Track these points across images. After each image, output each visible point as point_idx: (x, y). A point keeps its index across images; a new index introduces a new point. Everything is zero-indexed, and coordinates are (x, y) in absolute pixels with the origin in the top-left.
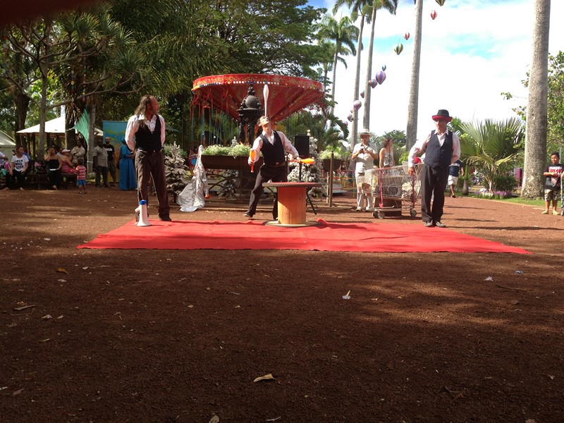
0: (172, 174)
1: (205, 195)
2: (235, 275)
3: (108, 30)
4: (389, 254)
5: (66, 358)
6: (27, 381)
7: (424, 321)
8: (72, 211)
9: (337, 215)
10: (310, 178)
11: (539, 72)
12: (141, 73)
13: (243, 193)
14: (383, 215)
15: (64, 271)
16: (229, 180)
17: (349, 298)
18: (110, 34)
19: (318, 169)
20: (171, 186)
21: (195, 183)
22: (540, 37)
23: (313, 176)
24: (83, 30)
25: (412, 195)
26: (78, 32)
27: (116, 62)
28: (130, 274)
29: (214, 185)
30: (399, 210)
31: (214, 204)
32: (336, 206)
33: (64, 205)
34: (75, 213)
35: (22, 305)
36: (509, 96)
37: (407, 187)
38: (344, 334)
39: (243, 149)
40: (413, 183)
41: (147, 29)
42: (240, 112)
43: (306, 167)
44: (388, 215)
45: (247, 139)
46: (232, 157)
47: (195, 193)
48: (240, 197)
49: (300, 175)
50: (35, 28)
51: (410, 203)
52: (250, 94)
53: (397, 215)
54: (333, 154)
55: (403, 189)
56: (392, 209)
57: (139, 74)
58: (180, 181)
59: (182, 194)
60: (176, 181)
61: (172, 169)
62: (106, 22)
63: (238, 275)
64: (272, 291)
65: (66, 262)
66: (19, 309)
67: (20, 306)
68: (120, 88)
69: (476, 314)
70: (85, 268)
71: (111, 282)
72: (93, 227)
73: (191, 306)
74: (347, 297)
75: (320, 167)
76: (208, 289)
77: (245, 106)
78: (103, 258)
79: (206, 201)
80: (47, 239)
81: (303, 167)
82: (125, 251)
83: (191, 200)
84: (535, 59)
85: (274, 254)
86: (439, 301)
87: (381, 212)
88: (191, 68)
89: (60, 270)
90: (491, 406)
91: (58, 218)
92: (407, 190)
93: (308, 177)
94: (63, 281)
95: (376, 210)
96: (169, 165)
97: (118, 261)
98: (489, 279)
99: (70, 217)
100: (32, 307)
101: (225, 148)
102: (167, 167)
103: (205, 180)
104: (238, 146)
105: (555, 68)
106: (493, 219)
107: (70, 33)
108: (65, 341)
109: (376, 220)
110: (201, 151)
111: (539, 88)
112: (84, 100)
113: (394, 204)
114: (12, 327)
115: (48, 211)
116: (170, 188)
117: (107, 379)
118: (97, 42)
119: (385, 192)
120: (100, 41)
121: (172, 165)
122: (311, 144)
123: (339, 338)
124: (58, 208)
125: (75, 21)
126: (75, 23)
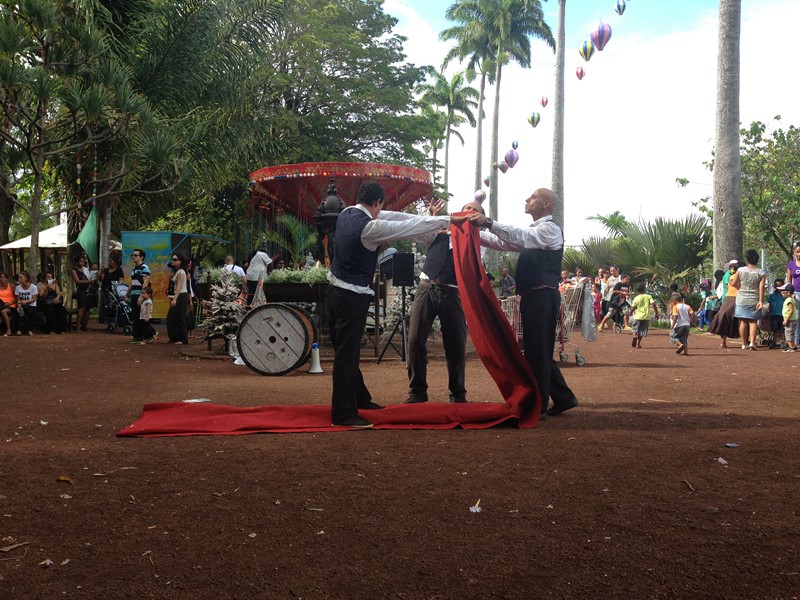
0: (222, 310)
3: (128, 105)
11: (728, 151)
12: (175, 165)
13: (323, 333)
15: (68, 479)
17: (479, 510)
18: (131, 111)
22: (728, 102)
24: (92, 106)
25: (560, 333)
26: (85, 110)
27: (141, 149)
34: (82, 375)
35: (10, 543)
36: (684, 183)
39: (323, 274)
42: (317, 219)
46: (306, 285)
49: (404, 308)
50: (23, 104)
52: (330, 193)
57: (172, 167)
61: (222, 303)
62: (124, 94)
65: (72, 462)
66: (6, 549)
67: (7, 544)
71: (137, 497)
73: (253, 535)
74: (476, 509)
76: (278, 502)
77: (323, 210)
78: (124, 453)
80: (43, 422)
84: (722, 134)
88: (246, 153)
89: (62, 478)
94: (67, 497)
96: (218, 298)
99: (75, 381)
100: (25, 546)
101: (296, 272)
102: (215, 301)
104: (315, 268)
107: (74, 113)
111: (728, 173)
112: (94, 204)
116: (219, 330)
120: (117, 120)
121: (222, 298)
123: (468, 583)
124: (57, 365)
126: (81, 97)
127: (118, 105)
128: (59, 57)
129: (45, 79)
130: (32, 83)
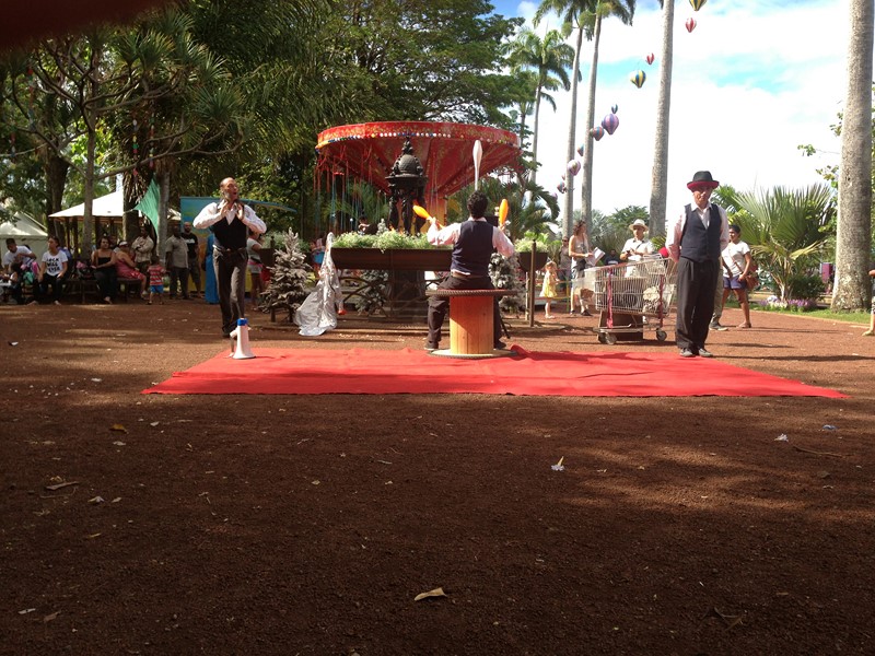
0: (286, 278)
1: (337, 309)
2: (384, 434)
3: (188, 57)
4: (624, 399)
5: (125, 563)
6: (64, 599)
7: (681, 505)
8: (133, 336)
9: (542, 340)
10: (500, 282)
11: (858, 111)
12: (238, 123)
13: (396, 305)
14: (614, 338)
15: (122, 428)
16: (374, 286)
17: (561, 468)
18: (190, 63)
19: (512, 267)
20: (285, 296)
21: (322, 291)
22: (859, 57)
23: (504, 279)
24: (150, 57)
25: (659, 307)
26: (142, 61)
27: (202, 106)
28: (223, 432)
29: (351, 294)
30: (639, 330)
31: (352, 324)
32: (539, 324)
33: (121, 327)
34: (139, 340)
35: (59, 482)
36: (811, 151)
37: (651, 294)
38: (554, 525)
39: (396, 238)
40: (661, 287)
41: (247, 55)
44: (621, 338)
45: (401, 223)
46: (378, 250)
47: (321, 306)
48: (392, 313)
50: (76, 56)
51: (654, 321)
52: (406, 152)
53: (637, 339)
54: (535, 244)
55: (645, 297)
56: (627, 329)
57: (235, 125)
58: (298, 289)
59: (301, 308)
60: (292, 289)
61: (286, 269)
62: (184, 44)
63: (388, 434)
64: (443, 459)
65: (127, 415)
66: (54, 487)
67: (55, 483)
68: (205, 147)
69: (761, 494)
70: (154, 424)
71: (195, 445)
72: (165, 361)
73: (316, 483)
74: (558, 467)
75: (514, 266)
76: (343, 455)
77: (397, 171)
78: (181, 408)
79: (338, 319)
80: (96, 380)
82: (214, 397)
83: (316, 318)
84: (852, 92)
85: (443, 400)
86: (702, 473)
87: (610, 334)
88: (315, 115)
89: (116, 427)
90: (786, 638)
91: (113, 348)
92: (652, 299)
94: (120, 444)
95: (602, 331)
96: (282, 265)
97: (204, 413)
98: (782, 437)
99: (131, 345)
100: (74, 485)
101: (367, 237)
102: (279, 267)
103: (336, 287)
104: (387, 233)
106: (787, 343)
107: (130, 63)
108: (124, 537)
109: (603, 346)
110: (331, 241)
111: (857, 137)
112: (151, 165)
113: (632, 322)
114: (43, 516)
115: (97, 336)
116: (283, 299)
117: (189, 596)
118: (170, 75)
119: (617, 303)
120: (175, 75)
121: (286, 264)
123: (548, 531)
124: (112, 331)
125: (138, 45)
126: (137, 47)
127: (177, 55)
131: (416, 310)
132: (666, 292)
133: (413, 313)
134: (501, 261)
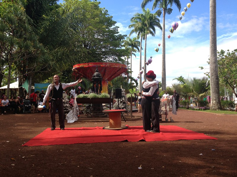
1: (78, 115)
2: (90, 158)
3: (37, 47)
8: (19, 125)
9: (135, 122)
11: (214, 58)
12: (51, 64)
13: (94, 113)
15: (14, 159)
16: (88, 108)
17: (141, 168)
18: (38, 49)
19: (126, 102)
21: (74, 110)
22: (213, 44)
23: (124, 105)
24: (27, 47)
25: (166, 112)
26: (25, 48)
27: (41, 60)
28: (43, 160)
29: (82, 110)
31: (82, 119)
32: (134, 117)
34: (21, 126)
36: (202, 68)
39: (94, 95)
41: (54, 45)
42: (92, 79)
43: (121, 101)
46: (89, 98)
47: (73, 114)
48: (93, 115)
49: (118, 105)
50: (6, 47)
51: (165, 116)
52: (96, 71)
54: (132, 95)
55: (162, 110)
58: (67, 109)
59: (68, 115)
60: (65, 109)
62: (36, 43)
63: (92, 158)
64: (107, 166)
68: (42, 70)
70: (23, 157)
71: (35, 165)
77: (94, 76)
78: (32, 151)
79: (78, 118)
81: (120, 102)
84: (212, 53)
89: (12, 159)
92: (164, 110)
93: (122, 106)
94: (13, 165)
97: (38, 152)
98: (201, 154)
103: (77, 109)
104: (92, 94)
105: (220, 56)
106: (200, 121)
107: (21, 49)
110: (76, 96)
111: (214, 65)
112: (26, 75)
120: (34, 51)
122: (122, 92)
126: (23, 45)
127: (34, 47)
128: (17, 33)
129: (13, 39)
130: (9, 41)
131: (100, 114)
132: (167, 108)
133: (99, 115)
134: (123, 100)
